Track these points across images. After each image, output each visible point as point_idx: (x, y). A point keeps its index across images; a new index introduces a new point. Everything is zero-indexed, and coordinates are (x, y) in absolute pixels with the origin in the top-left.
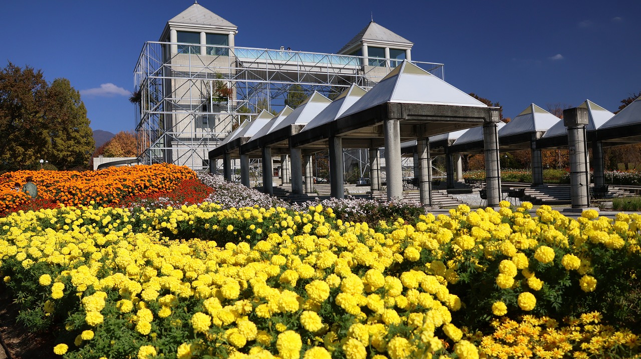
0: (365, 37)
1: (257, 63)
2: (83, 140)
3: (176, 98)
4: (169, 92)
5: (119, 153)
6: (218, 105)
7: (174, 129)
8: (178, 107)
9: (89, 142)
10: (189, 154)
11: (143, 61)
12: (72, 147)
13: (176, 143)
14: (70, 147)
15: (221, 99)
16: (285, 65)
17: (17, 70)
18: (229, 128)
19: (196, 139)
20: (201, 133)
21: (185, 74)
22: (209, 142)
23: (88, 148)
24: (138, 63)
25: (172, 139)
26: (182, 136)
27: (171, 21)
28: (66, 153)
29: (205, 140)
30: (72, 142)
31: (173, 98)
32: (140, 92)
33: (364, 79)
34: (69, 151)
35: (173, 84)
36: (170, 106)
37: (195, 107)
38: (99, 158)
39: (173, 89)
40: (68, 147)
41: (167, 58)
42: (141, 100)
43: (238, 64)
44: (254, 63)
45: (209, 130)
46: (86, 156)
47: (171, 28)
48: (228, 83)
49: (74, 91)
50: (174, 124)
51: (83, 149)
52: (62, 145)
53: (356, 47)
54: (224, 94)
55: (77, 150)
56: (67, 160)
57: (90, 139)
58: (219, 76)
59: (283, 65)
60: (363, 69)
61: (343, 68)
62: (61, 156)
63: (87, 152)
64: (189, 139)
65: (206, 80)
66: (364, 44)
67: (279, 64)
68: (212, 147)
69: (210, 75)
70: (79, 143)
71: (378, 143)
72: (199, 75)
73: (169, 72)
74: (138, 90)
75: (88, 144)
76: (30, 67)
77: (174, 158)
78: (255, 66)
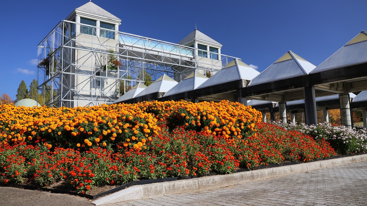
3: (77, 65)
7: (76, 88)
8: (79, 71)
13: (77, 97)
15: (113, 68)
16: (151, 50)
19: (91, 96)
25: (74, 95)
26: (81, 93)
27: (77, 9)
31: (76, 64)
39: (76, 58)
43: (121, 46)
48: (118, 57)
50: (75, 84)
54: (115, 64)
58: (112, 51)
60: (195, 58)
65: (103, 53)
66: (196, 42)
73: (74, 44)
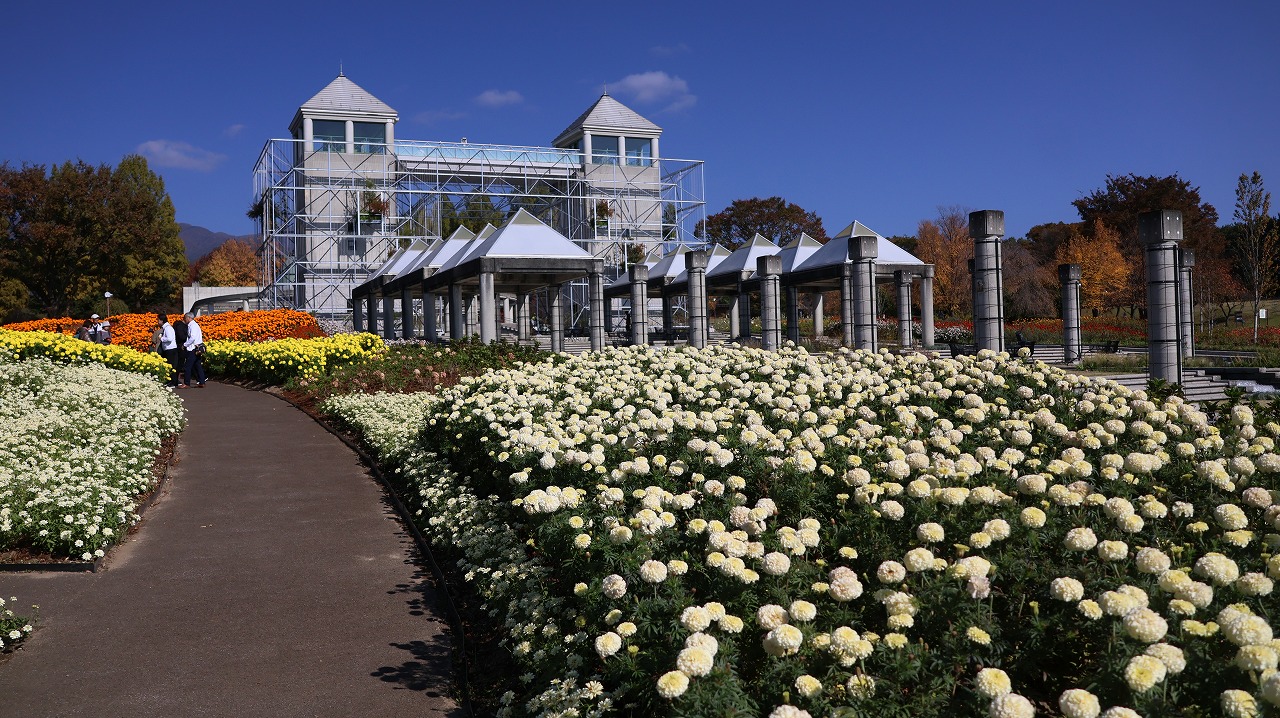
0: (586, 122)
1: (428, 163)
2: (170, 259)
3: (311, 214)
4: (301, 206)
5: (226, 279)
6: (368, 225)
7: (308, 257)
8: (314, 227)
9: (179, 263)
10: (328, 291)
11: (265, 161)
12: (151, 271)
13: (311, 275)
14: (148, 271)
15: (372, 216)
16: (468, 164)
17: (89, 171)
18: (384, 256)
19: (338, 271)
20: (345, 262)
21: (323, 181)
22: (356, 275)
23: (178, 272)
24: (259, 161)
25: (306, 271)
26: (319, 266)
27: (304, 105)
28: (140, 281)
29: (351, 271)
30: (151, 263)
31: (307, 215)
32: (261, 204)
33: (583, 184)
34: (146, 278)
35: (307, 194)
36: (302, 226)
37: (336, 226)
38: (192, 288)
39: (307, 202)
40: (145, 271)
41: (299, 158)
42: (262, 217)
43: (398, 165)
44: (423, 162)
45: (358, 257)
46: (173, 285)
47: (304, 116)
48: (383, 194)
49: (153, 176)
50: (308, 250)
51: (169, 273)
52: (135, 267)
53: (573, 136)
54: (376, 209)
55: (159, 275)
56: (142, 293)
57: (180, 258)
58: (370, 183)
59: (464, 164)
60: (583, 169)
61: (553, 168)
62: (134, 286)
63: (176, 279)
64: (328, 271)
65: (352, 188)
66: (586, 132)
67: (459, 164)
68: (359, 282)
69: (359, 182)
70: (162, 264)
71: (474, 290)
72: (343, 181)
73: (302, 180)
74: (259, 200)
75: (176, 265)
76: (106, 165)
77: (309, 295)
78: (423, 167)
